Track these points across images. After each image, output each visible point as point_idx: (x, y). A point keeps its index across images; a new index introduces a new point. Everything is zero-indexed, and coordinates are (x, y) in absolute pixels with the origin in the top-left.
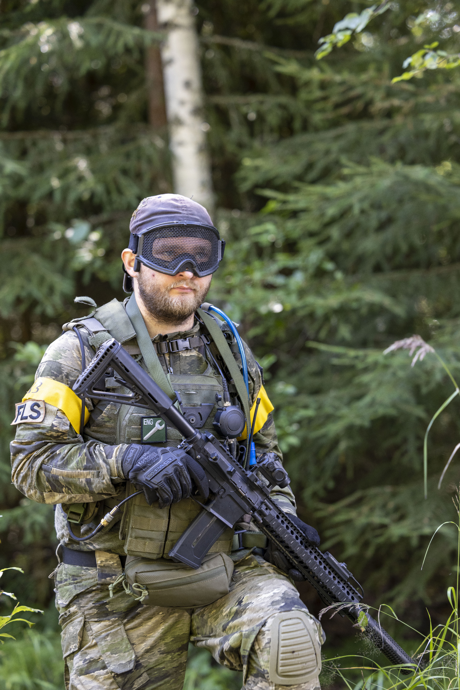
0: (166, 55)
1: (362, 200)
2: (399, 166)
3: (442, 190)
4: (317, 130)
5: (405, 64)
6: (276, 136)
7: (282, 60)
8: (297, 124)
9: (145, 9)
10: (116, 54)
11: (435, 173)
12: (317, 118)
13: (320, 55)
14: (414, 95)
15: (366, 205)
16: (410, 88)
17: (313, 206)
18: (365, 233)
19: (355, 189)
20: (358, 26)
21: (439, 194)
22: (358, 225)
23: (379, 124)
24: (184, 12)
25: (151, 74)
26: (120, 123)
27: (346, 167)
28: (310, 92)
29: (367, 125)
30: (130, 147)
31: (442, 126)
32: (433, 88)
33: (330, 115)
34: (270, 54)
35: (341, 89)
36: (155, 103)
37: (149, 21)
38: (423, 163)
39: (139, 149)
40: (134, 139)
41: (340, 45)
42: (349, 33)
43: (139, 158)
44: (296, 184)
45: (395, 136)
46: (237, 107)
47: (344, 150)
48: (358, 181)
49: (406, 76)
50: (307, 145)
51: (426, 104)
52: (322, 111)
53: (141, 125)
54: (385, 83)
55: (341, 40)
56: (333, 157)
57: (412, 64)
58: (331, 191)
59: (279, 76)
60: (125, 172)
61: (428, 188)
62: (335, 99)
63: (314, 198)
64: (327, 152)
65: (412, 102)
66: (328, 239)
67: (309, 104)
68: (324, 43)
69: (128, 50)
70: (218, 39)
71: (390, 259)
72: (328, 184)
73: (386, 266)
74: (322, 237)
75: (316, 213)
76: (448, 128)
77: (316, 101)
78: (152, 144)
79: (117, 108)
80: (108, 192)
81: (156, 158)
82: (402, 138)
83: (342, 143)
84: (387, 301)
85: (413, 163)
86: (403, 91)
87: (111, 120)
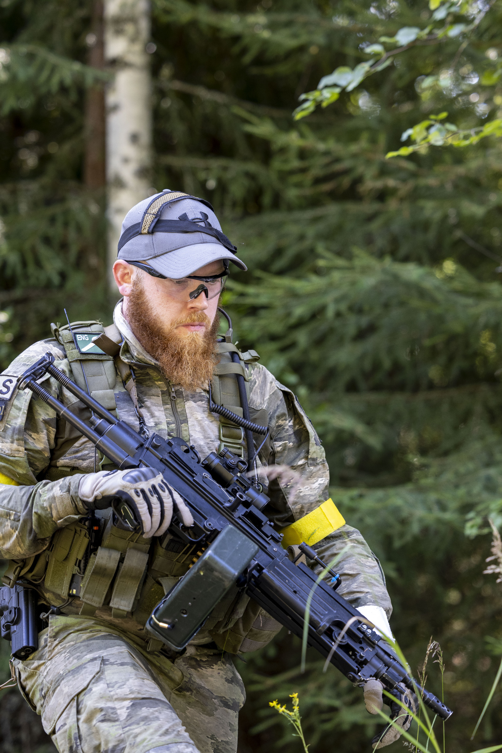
0: (111, 99)
1: (337, 301)
2: (388, 261)
3: (439, 296)
4: (290, 208)
5: (405, 136)
6: (239, 211)
7: (254, 119)
8: (267, 200)
9: (91, 40)
10: (49, 93)
11: (432, 275)
12: (292, 194)
13: (299, 115)
14: (414, 175)
15: (343, 307)
16: (410, 166)
17: (277, 303)
18: (341, 341)
19: (331, 286)
20: (349, 84)
21: (434, 301)
22: (331, 330)
23: (368, 207)
24: (138, 47)
25: (90, 122)
26: (46, 180)
27: (323, 257)
28: (286, 161)
29: (352, 208)
30: (56, 209)
31: (445, 217)
32: (438, 169)
33: (308, 192)
34: (239, 110)
35: (325, 160)
36: (92, 158)
37: (94, 56)
38: (420, 262)
39: (66, 213)
40: (62, 200)
41: (324, 104)
42: (337, 90)
43: (66, 224)
44: (258, 273)
45: (387, 224)
46: (194, 172)
47: (321, 237)
48: (336, 276)
49: (405, 151)
50: (278, 226)
51: (428, 188)
52: (299, 185)
53: (72, 184)
54: (378, 157)
55: (327, 99)
56: (307, 243)
57: (413, 137)
58: (301, 286)
59: (250, 137)
60: (47, 240)
61: (422, 293)
62: (316, 171)
63: (280, 293)
64: (302, 237)
65: (411, 184)
66: (293, 345)
67: (284, 176)
68: (305, 100)
69: (63, 89)
70: (177, 85)
71: (367, 376)
72: (299, 277)
73: (362, 385)
74: (287, 342)
75: (280, 312)
76: (453, 220)
77: (292, 172)
78: (85, 208)
79: (45, 159)
80: (24, 264)
81: (87, 225)
82: (395, 227)
83: (321, 227)
84: (360, 429)
85: (406, 259)
86: (400, 169)
87: (36, 173)
